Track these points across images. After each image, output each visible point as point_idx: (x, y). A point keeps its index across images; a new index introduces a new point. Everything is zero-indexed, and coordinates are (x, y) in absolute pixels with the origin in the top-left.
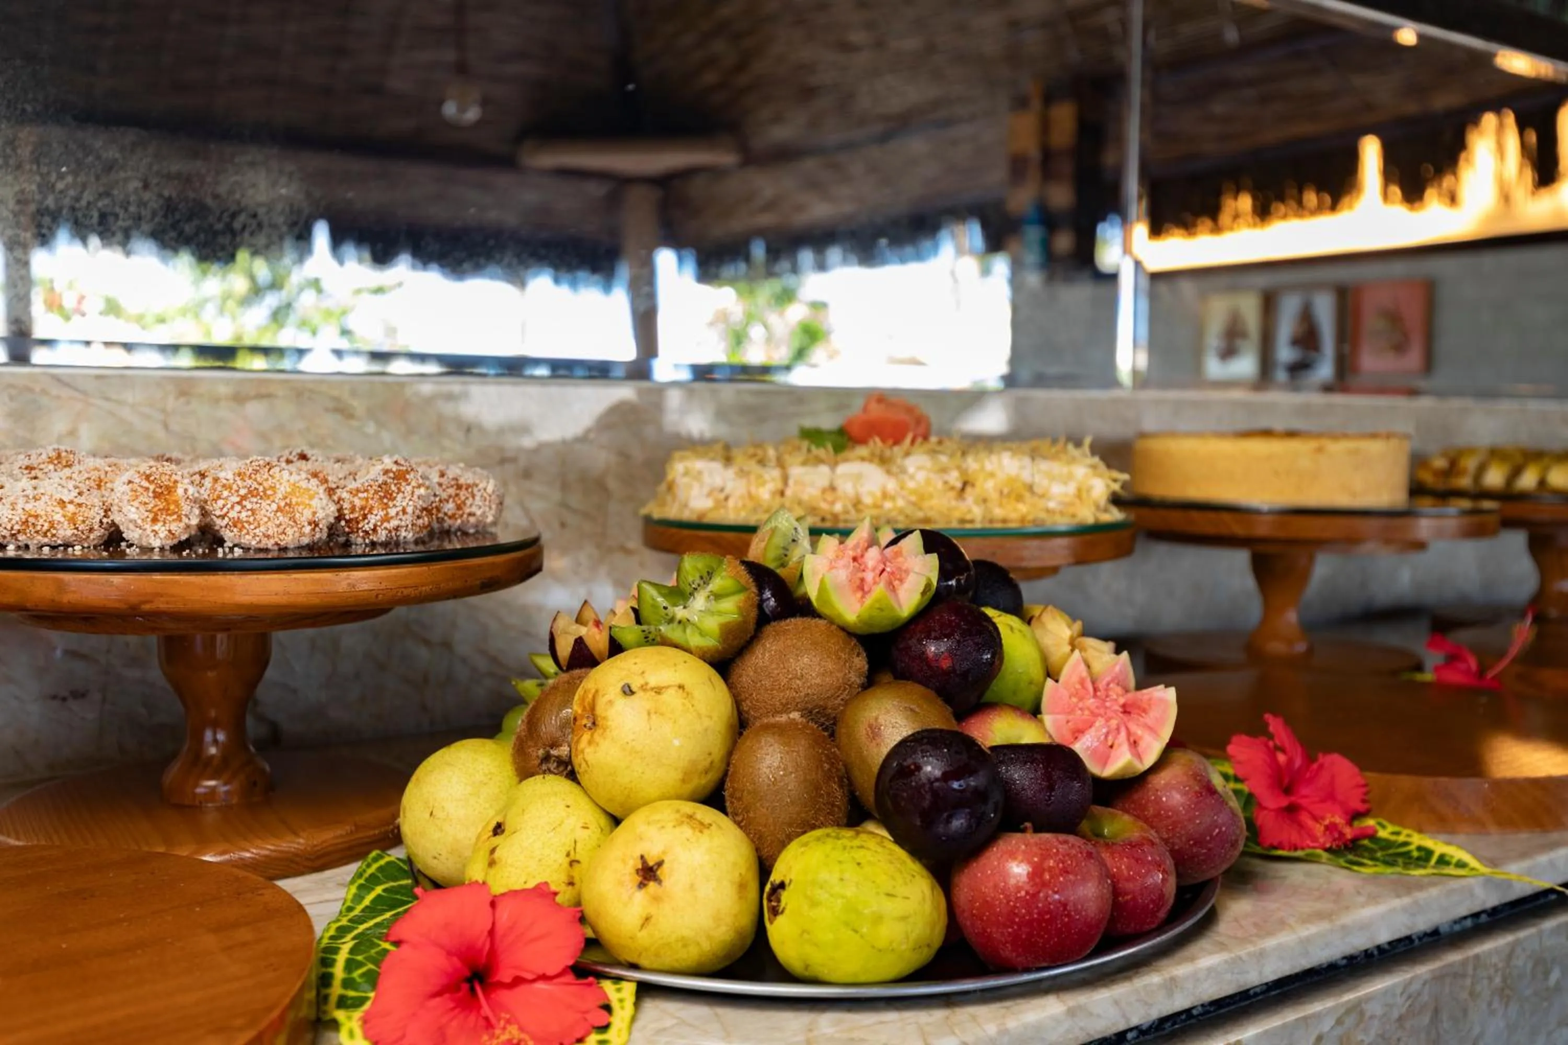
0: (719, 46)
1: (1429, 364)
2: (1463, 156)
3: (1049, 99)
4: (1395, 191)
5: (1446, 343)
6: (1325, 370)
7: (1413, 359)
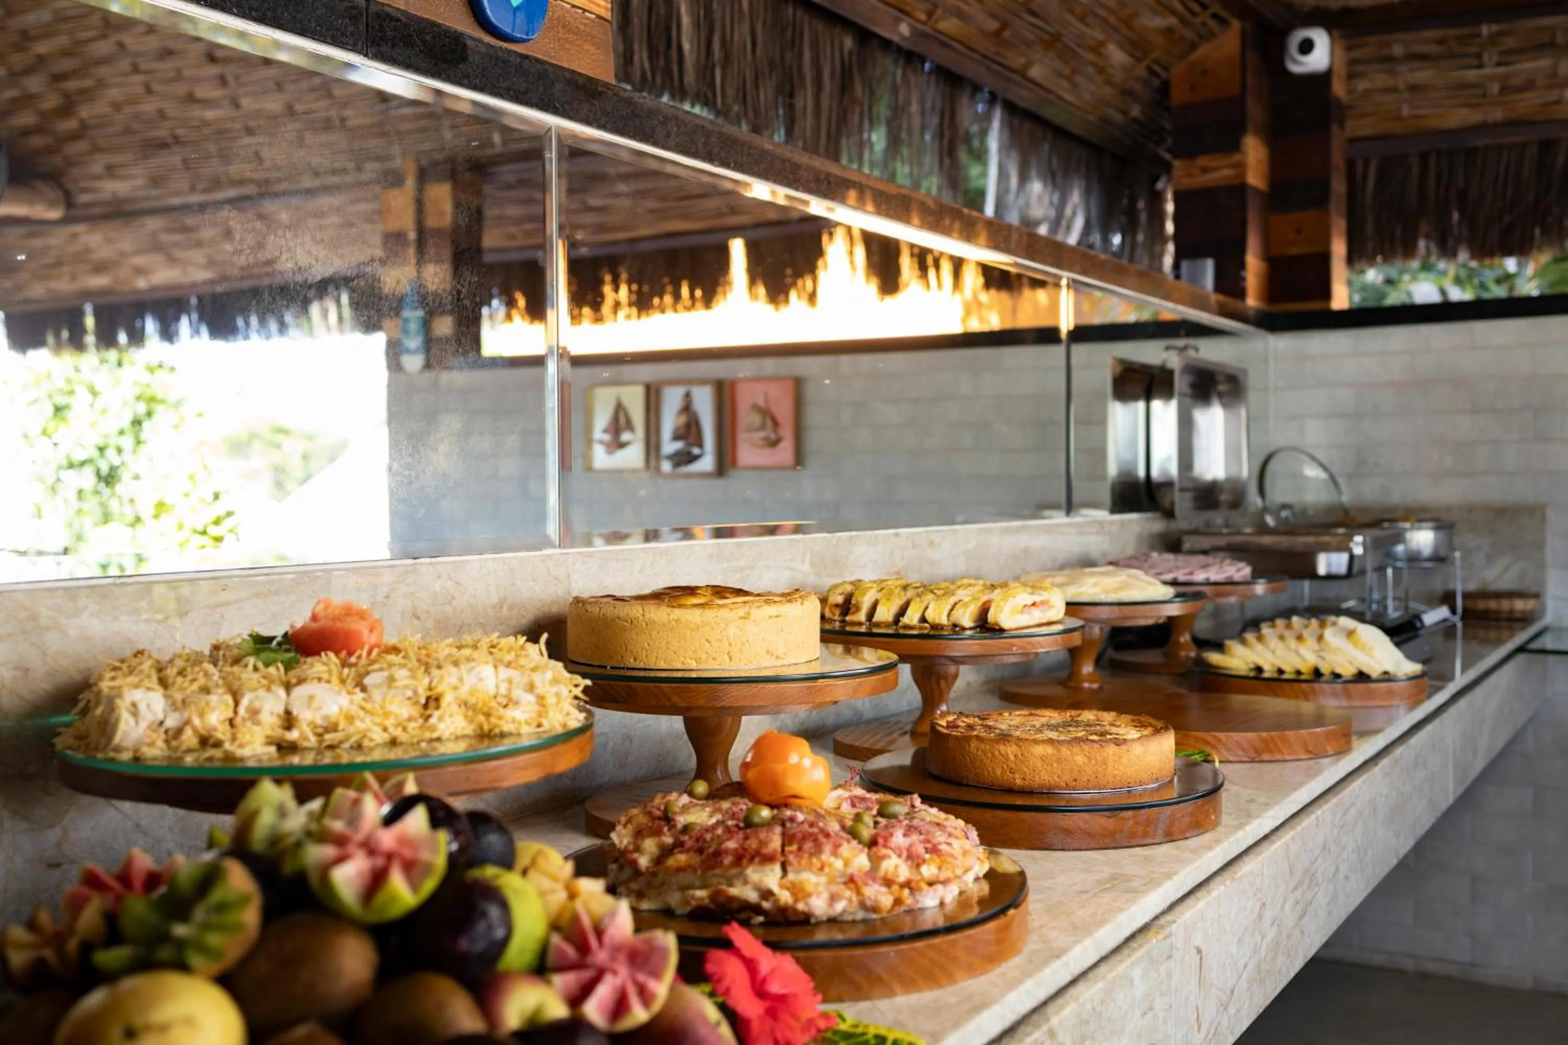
0: (34, 84)
1: (799, 458)
2: (820, 263)
3: (423, 176)
4: (761, 291)
5: (815, 439)
6: (707, 463)
7: (785, 453)
